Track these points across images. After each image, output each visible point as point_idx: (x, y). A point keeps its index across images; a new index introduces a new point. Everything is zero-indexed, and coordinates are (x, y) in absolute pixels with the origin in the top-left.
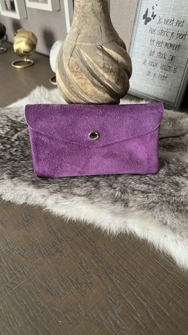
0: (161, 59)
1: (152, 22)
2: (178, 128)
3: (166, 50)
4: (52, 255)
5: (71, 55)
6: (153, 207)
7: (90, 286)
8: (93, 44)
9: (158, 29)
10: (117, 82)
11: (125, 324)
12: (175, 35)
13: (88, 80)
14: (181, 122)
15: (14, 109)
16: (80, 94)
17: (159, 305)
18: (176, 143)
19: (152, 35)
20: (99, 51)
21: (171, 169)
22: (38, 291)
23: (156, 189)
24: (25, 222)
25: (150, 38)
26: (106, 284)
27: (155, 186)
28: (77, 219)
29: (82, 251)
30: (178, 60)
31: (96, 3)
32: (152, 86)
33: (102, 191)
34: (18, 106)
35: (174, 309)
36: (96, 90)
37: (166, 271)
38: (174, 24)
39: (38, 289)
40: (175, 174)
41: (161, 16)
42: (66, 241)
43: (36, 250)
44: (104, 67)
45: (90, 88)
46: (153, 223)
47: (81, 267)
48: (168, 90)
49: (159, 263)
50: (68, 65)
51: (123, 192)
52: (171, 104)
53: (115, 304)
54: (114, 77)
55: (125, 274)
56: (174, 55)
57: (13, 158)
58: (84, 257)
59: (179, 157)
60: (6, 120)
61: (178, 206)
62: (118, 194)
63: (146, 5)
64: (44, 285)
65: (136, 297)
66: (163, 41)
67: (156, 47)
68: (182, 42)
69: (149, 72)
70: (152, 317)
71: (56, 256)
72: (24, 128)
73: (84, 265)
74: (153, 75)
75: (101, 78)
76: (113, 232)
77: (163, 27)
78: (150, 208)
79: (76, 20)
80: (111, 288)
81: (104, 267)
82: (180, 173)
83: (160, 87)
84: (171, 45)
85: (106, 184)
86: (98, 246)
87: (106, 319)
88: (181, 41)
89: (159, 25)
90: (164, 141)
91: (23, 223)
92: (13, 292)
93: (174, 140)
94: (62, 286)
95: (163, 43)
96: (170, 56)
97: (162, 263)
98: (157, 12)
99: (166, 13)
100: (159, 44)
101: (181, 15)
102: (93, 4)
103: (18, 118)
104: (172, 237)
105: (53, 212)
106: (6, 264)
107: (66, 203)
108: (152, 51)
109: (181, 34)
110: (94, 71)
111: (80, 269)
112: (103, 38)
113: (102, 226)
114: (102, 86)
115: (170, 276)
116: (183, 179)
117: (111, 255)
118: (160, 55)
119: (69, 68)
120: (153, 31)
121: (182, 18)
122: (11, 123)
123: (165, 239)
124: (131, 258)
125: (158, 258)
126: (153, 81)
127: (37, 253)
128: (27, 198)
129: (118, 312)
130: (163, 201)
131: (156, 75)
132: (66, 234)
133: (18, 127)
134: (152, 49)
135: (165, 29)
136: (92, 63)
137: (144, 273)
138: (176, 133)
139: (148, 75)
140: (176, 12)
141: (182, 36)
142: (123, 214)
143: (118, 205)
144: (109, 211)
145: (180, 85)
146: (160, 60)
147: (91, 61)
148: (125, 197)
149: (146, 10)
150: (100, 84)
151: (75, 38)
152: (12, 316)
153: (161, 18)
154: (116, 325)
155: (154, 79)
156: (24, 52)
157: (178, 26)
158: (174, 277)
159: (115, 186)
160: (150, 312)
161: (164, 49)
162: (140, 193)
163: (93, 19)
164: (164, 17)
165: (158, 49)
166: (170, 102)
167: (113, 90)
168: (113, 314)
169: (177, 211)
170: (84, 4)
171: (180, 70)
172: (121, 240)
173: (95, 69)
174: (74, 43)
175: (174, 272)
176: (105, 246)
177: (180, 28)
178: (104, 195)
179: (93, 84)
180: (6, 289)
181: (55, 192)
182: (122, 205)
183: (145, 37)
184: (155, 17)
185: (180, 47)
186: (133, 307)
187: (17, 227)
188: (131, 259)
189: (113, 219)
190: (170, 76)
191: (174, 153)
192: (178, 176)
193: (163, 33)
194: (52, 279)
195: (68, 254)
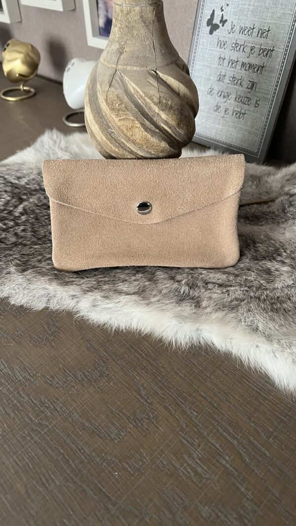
0: (235, 86)
1: (221, 31)
2: (264, 190)
3: (242, 72)
4: (95, 382)
5: (110, 85)
6: (237, 306)
7: (155, 423)
8: (143, 69)
9: (230, 41)
10: (178, 125)
11: (209, 472)
12: (256, 50)
13: (137, 122)
14: (269, 180)
15: (13, 165)
16: (123, 143)
17: (254, 443)
18: (263, 212)
19: (221, 50)
20: (153, 79)
21: (258, 250)
22: (79, 433)
23: (240, 280)
24: (50, 336)
25: (218, 54)
26: (177, 417)
27: (237, 276)
28: (127, 327)
29: (138, 373)
30: (261, 89)
31: (146, 7)
32: (223, 128)
33: (160, 286)
34: (18, 161)
35: (276, 447)
36: (149, 136)
37: (262, 395)
38: (255, 34)
39: (78, 430)
40: (264, 258)
41: (234, 21)
42: (114, 361)
43: (70, 376)
44: (160, 102)
45: (139, 133)
46: (238, 329)
47: (138, 397)
48: (247, 133)
49: (251, 385)
50: (106, 100)
51: (192, 286)
52: (251, 154)
53: (192, 445)
54: (175, 117)
55: (203, 402)
56: (255, 81)
57: (20, 241)
58: (142, 382)
59: (269, 234)
60: (3, 183)
61: (272, 304)
62: (184, 289)
63: (212, 5)
64: (87, 424)
65: (221, 434)
66: (239, 60)
67: (228, 69)
68: (267, 62)
69: (217, 106)
70: (246, 460)
71: (100, 383)
72: (31, 194)
73: (143, 393)
74: (224, 110)
75: (155, 119)
76: (181, 344)
77: (239, 39)
78: (232, 307)
79: (117, 31)
80: (186, 424)
81: (173, 394)
82: (272, 256)
83: (235, 128)
84: (250, 66)
85: (166, 276)
86: (161, 365)
87: (181, 467)
88: (265, 59)
89: (231, 35)
90: (246, 210)
91: (46, 337)
92: (41, 436)
93: (260, 209)
94: (113, 424)
95: (238, 63)
96: (249, 82)
97: (255, 384)
98: (228, 15)
99: (242, 18)
100: (232, 64)
101: (265, 21)
102: (143, 8)
103: (20, 180)
104: (267, 347)
105: (89, 319)
106: (27, 398)
107: (109, 306)
108: (222, 74)
109: (266, 49)
110: (145, 108)
111: (138, 399)
112: (156, 59)
113: (164, 337)
114: (157, 131)
115: (267, 402)
116: (277, 265)
117: (181, 377)
118: (235, 80)
119: (107, 104)
120: (222, 44)
121: (266, 25)
122: (10, 188)
123: (258, 351)
124: (209, 379)
125: (249, 378)
126: (223, 120)
127: (72, 379)
128: (48, 300)
129: (198, 456)
130: (251, 298)
131: (229, 111)
132: (112, 350)
133: (22, 193)
134: (221, 72)
135: (240, 42)
136: (142, 97)
137: (231, 400)
138: (263, 197)
139: (216, 111)
140: (257, 17)
141: (266, 52)
142: (195, 318)
143: (186, 306)
144: (173, 314)
145: (266, 125)
146: (234, 88)
147: (141, 93)
148: (195, 293)
149: (211, 12)
150: (154, 128)
151: (115, 59)
152: (44, 470)
153: (234, 25)
154: (196, 473)
155: (226, 117)
156: (20, 75)
157: (261, 37)
158: (273, 404)
159: (179, 277)
160: (242, 453)
161: (240, 71)
162: (216, 287)
163: (142, 31)
164: (239, 24)
165: (230, 72)
166: (250, 151)
167: (173, 136)
168: (191, 459)
169: (272, 310)
170: (129, 8)
171: (264, 104)
172: (194, 354)
173: (146, 105)
174: (114, 66)
175: (272, 395)
176: (170, 364)
177: (262, 40)
178: (164, 291)
179: (144, 128)
180: (31, 433)
181: (91, 289)
182: (191, 305)
183: (211, 53)
184: (225, 23)
185: (264, 68)
186: (219, 447)
187: (37, 343)
188: (210, 381)
189: (180, 325)
190: (250, 113)
191: (261, 228)
192: (269, 260)
193: (238, 48)
194: (98, 416)
195: (117, 379)
